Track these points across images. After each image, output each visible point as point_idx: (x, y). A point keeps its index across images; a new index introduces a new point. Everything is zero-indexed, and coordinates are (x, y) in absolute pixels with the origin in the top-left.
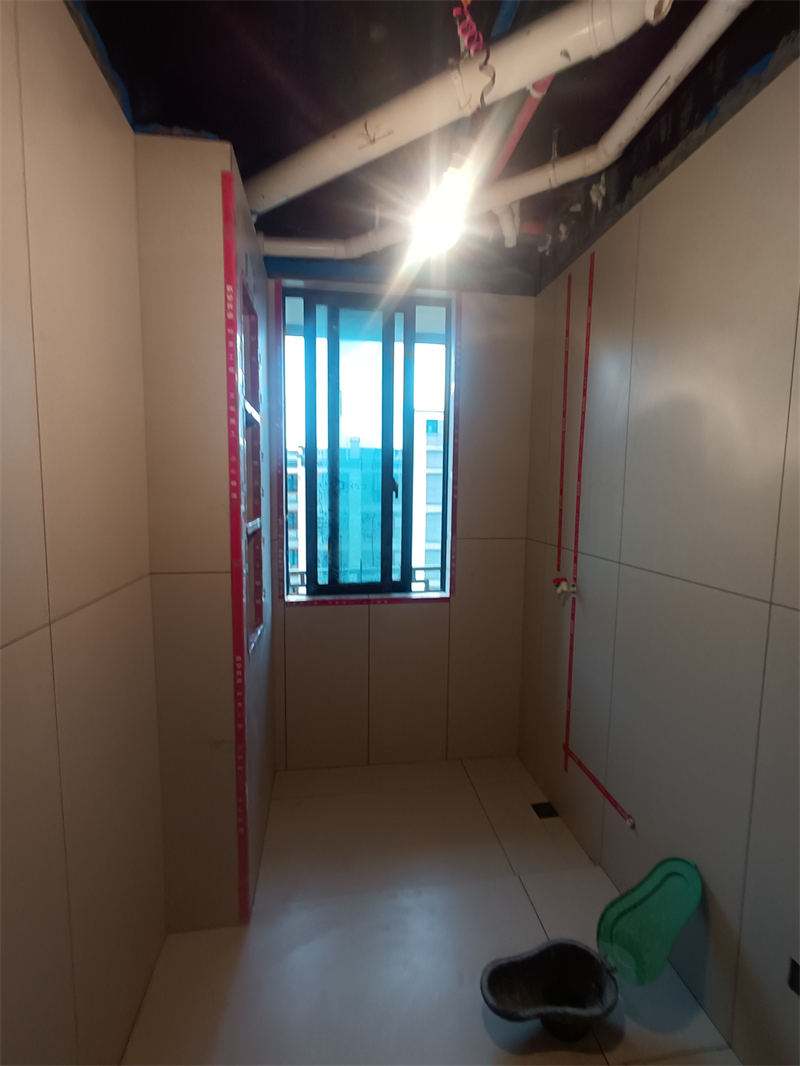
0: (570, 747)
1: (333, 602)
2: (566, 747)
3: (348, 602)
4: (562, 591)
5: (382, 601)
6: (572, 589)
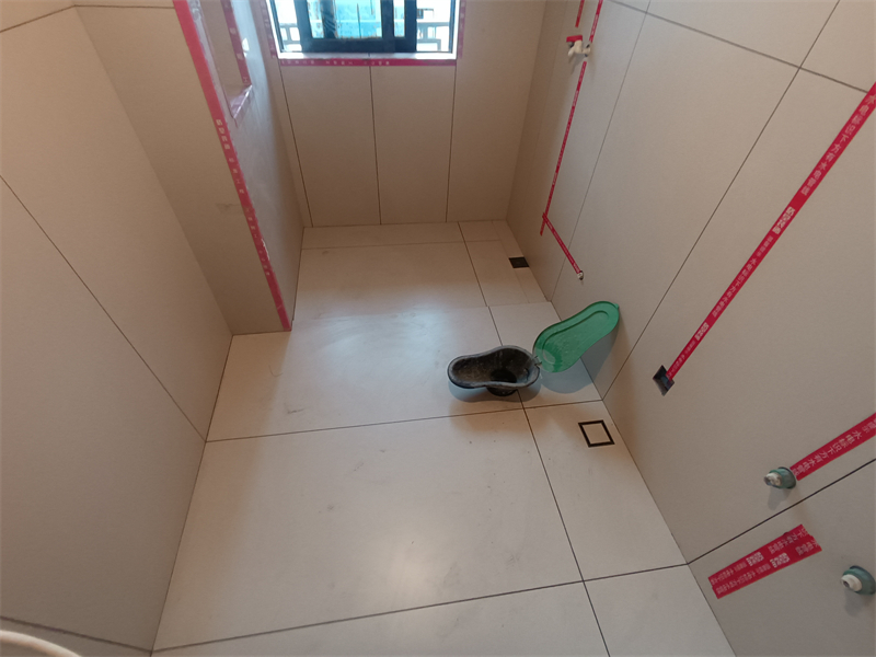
0: (548, 216)
1: (331, 62)
2: (545, 216)
3: (348, 62)
4: (574, 54)
5: (384, 62)
6: (586, 51)
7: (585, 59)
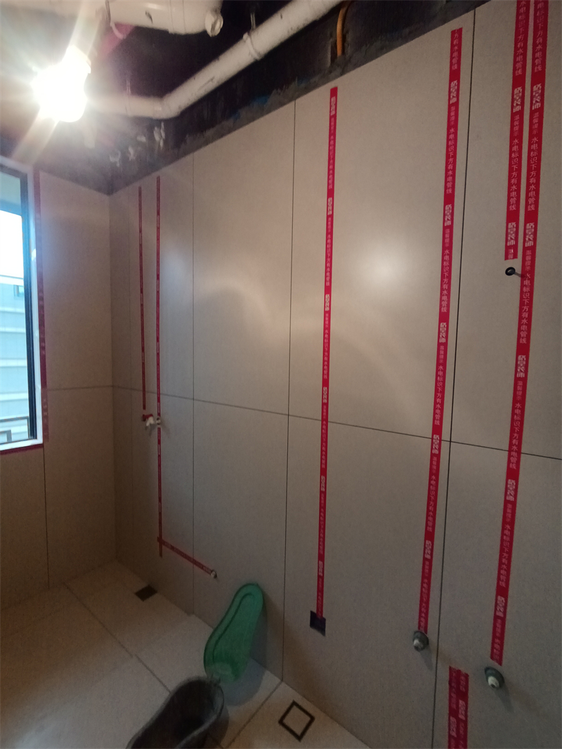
0: (163, 538)
2: (160, 540)
4: (150, 424)
6: (157, 422)
7: (159, 426)
